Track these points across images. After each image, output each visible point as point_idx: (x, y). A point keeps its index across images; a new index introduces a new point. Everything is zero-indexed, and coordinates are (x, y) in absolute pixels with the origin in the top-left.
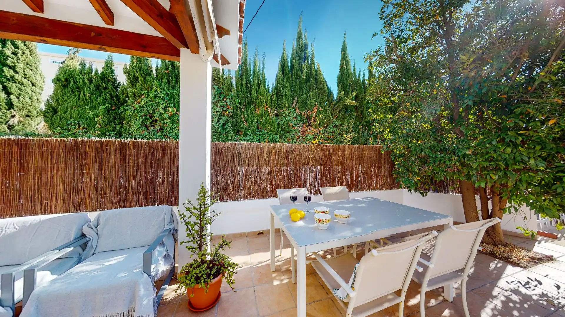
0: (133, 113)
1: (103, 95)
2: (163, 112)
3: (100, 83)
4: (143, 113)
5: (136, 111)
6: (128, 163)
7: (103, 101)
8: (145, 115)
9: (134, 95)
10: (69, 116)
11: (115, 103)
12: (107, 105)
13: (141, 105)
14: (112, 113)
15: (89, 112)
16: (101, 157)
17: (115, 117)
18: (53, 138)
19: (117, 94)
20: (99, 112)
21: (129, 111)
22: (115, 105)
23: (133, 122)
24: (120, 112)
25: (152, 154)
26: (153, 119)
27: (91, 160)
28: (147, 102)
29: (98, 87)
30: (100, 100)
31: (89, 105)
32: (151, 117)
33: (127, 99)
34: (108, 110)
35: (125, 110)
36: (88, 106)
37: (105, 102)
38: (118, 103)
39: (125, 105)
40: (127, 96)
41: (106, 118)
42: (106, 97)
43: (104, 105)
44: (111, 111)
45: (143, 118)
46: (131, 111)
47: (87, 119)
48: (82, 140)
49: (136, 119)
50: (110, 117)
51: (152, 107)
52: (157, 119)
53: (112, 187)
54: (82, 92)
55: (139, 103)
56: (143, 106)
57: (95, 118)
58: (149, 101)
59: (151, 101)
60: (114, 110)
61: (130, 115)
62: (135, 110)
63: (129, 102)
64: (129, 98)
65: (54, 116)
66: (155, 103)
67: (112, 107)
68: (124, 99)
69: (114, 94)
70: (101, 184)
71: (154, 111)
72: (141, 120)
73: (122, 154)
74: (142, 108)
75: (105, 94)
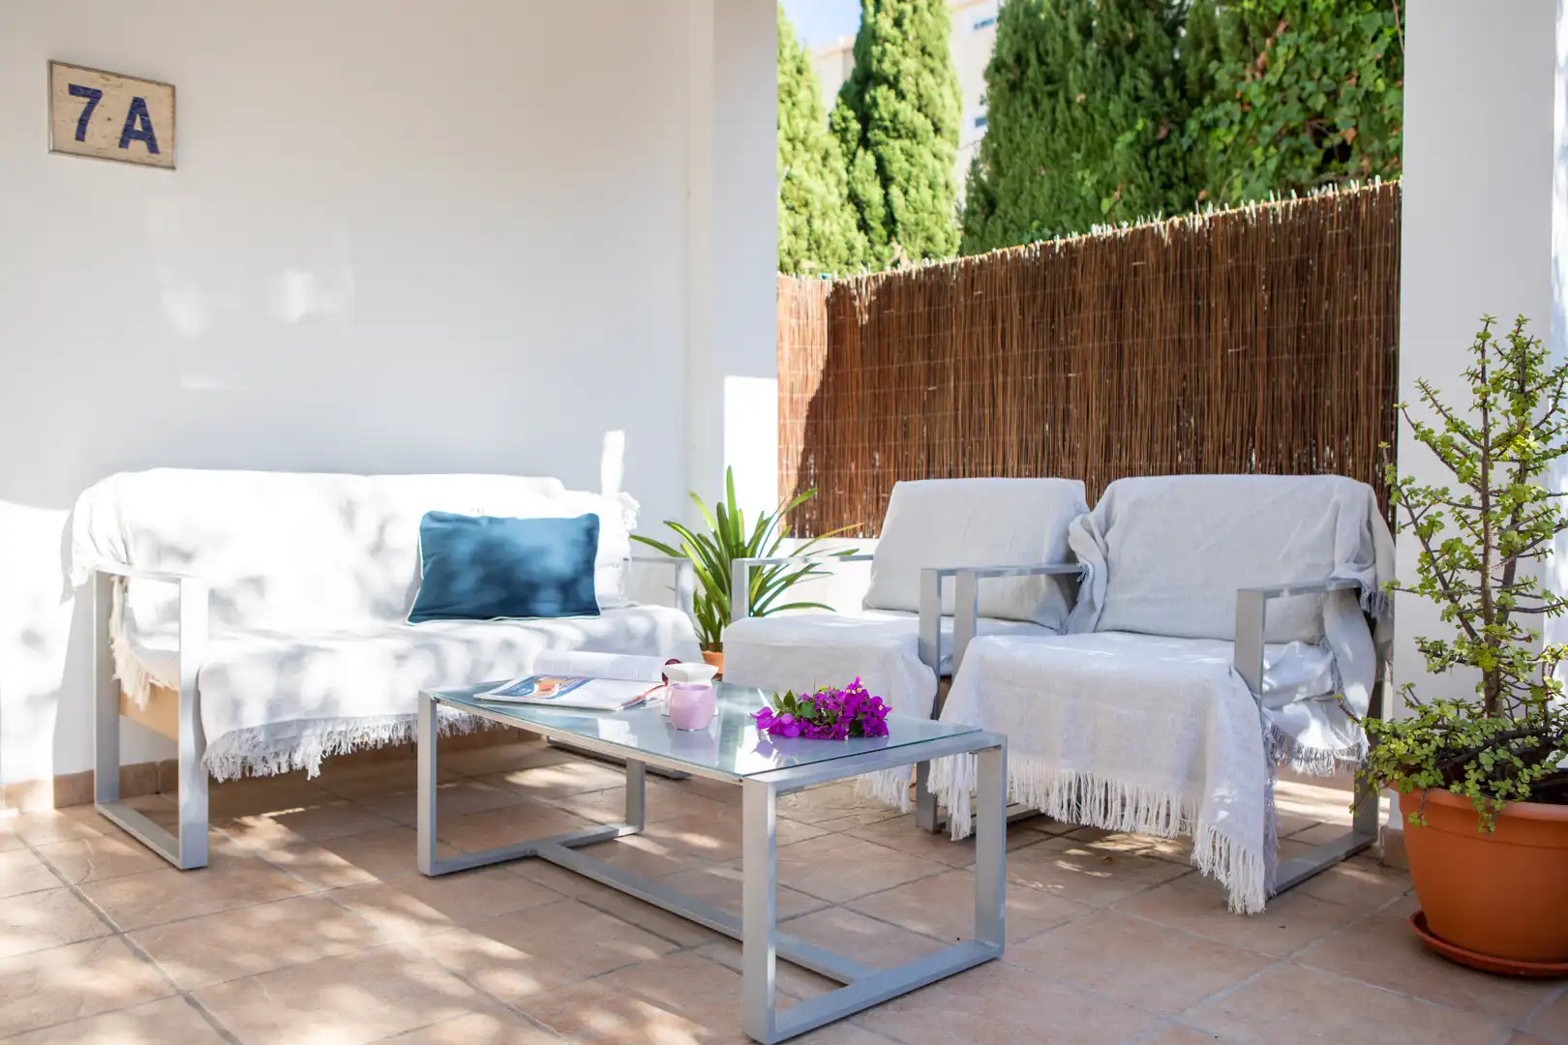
0: (1240, 133)
1: (1126, 83)
2: (1381, 85)
3: (1116, 27)
4: (1279, 124)
5: (1250, 123)
6: (1209, 329)
7: (1126, 107)
8: (1293, 133)
9: (1243, 30)
10: (1026, 213)
11: (1168, 104)
12: (1139, 126)
13: (1271, 78)
14: (1158, 158)
15: (1083, 179)
16: (1118, 305)
17: (1169, 177)
18: (994, 250)
19: (1175, 62)
20: (1115, 168)
21: (1221, 131)
22: (1169, 115)
23: (1238, 183)
24: (1186, 142)
25: (1301, 270)
26: (1327, 143)
27: (1091, 326)
28: (1298, 54)
29: (1109, 51)
30: (1116, 108)
31: (1083, 147)
32: (1319, 136)
33: (1214, 65)
34: (1144, 149)
35: (1207, 128)
36: (1079, 151)
37: (1135, 114)
38: (1180, 100)
39: (1207, 100)
40: (1216, 54)
41: (1139, 187)
42: (1136, 88)
43: (1131, 127)
44: (1153, 153)
45: (1283, 147)
46: (1232, 123)
47: (1076, 210)
48: (1067, 244)
49: (1252, 166)
50: (1151, 178)
51: (1325, 71)
52: (1350, 135)
53: (1151, 441)
54: (1061, 95)
55: (1264, 72)
56: (1280, 82)
57: (1099, 199)
58: (1311, 39)
59: (1322, 37)
60: (1166, 140)
61: (1225, 151)
62: (1245, 114)
63: (1223, 80)
64: (1220, 60)
65: (989, 223)
66: (1340, 44)
67: (1156, 131)
68: (1202, 72)
69: (1164, 66)
70: (1120, 429)
71: (1333, 96)
72: (1272, 165)
73: (1187, 287)
74: (1277, 97)
75: (1133, 76)
